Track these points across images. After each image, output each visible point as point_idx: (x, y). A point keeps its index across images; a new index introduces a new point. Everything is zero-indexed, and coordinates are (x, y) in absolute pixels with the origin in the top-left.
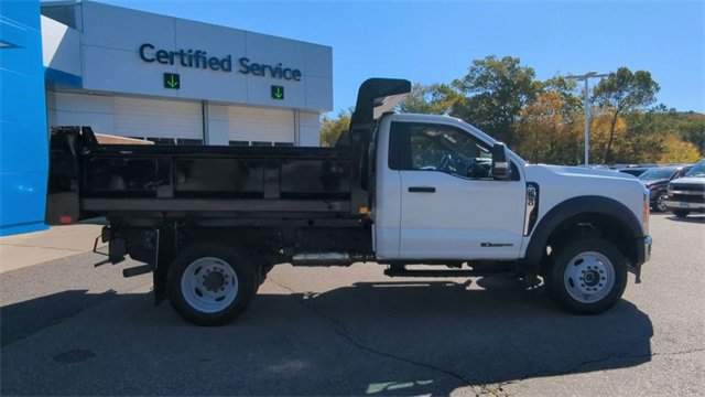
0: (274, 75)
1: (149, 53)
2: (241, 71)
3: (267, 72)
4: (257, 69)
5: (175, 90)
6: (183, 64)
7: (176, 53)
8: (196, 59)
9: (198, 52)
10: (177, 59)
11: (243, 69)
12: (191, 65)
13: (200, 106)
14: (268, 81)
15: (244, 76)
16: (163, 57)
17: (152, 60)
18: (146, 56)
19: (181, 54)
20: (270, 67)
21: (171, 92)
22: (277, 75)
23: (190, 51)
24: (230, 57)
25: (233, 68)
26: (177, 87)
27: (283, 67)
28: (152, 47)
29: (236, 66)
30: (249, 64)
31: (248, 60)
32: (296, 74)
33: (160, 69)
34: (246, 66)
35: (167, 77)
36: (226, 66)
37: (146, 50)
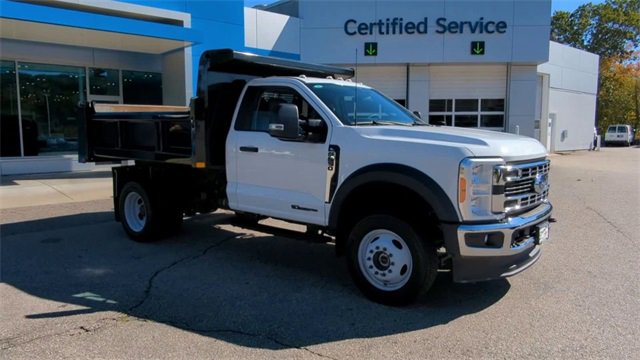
0: (473, 31)
1: (352, 28)
2: (438, 32)
3: (466, 28)
4: (455, 27)
5: (373, 57)
6: (381, 33)
7: (375, 24)
8: (395, 25)
9: (396, 19)
10: (376, 29)
11: (441, 29)
12: (388, 33)
13: (405, 68)
14: (468, 37)
15: (441, 35)
16: (363, 29)
17: (355, 33)
18: (350, 31)
19: (380, 24)
20: (470, 23)
21: (371, 59)
22: (478, 30)
23: (388, 20)
24: (426, 19)
25: (429, 29)
26: (375, 54)
27: (485, 22)
28: (355, 22)
29: (432, 27)
30: (446, 24)
31: (444, 20)
32: (501, 27)
33: (360, 40)
34: (443, 26)
35: (367, 46)
36: (422, 28)
37: (350, 25)
